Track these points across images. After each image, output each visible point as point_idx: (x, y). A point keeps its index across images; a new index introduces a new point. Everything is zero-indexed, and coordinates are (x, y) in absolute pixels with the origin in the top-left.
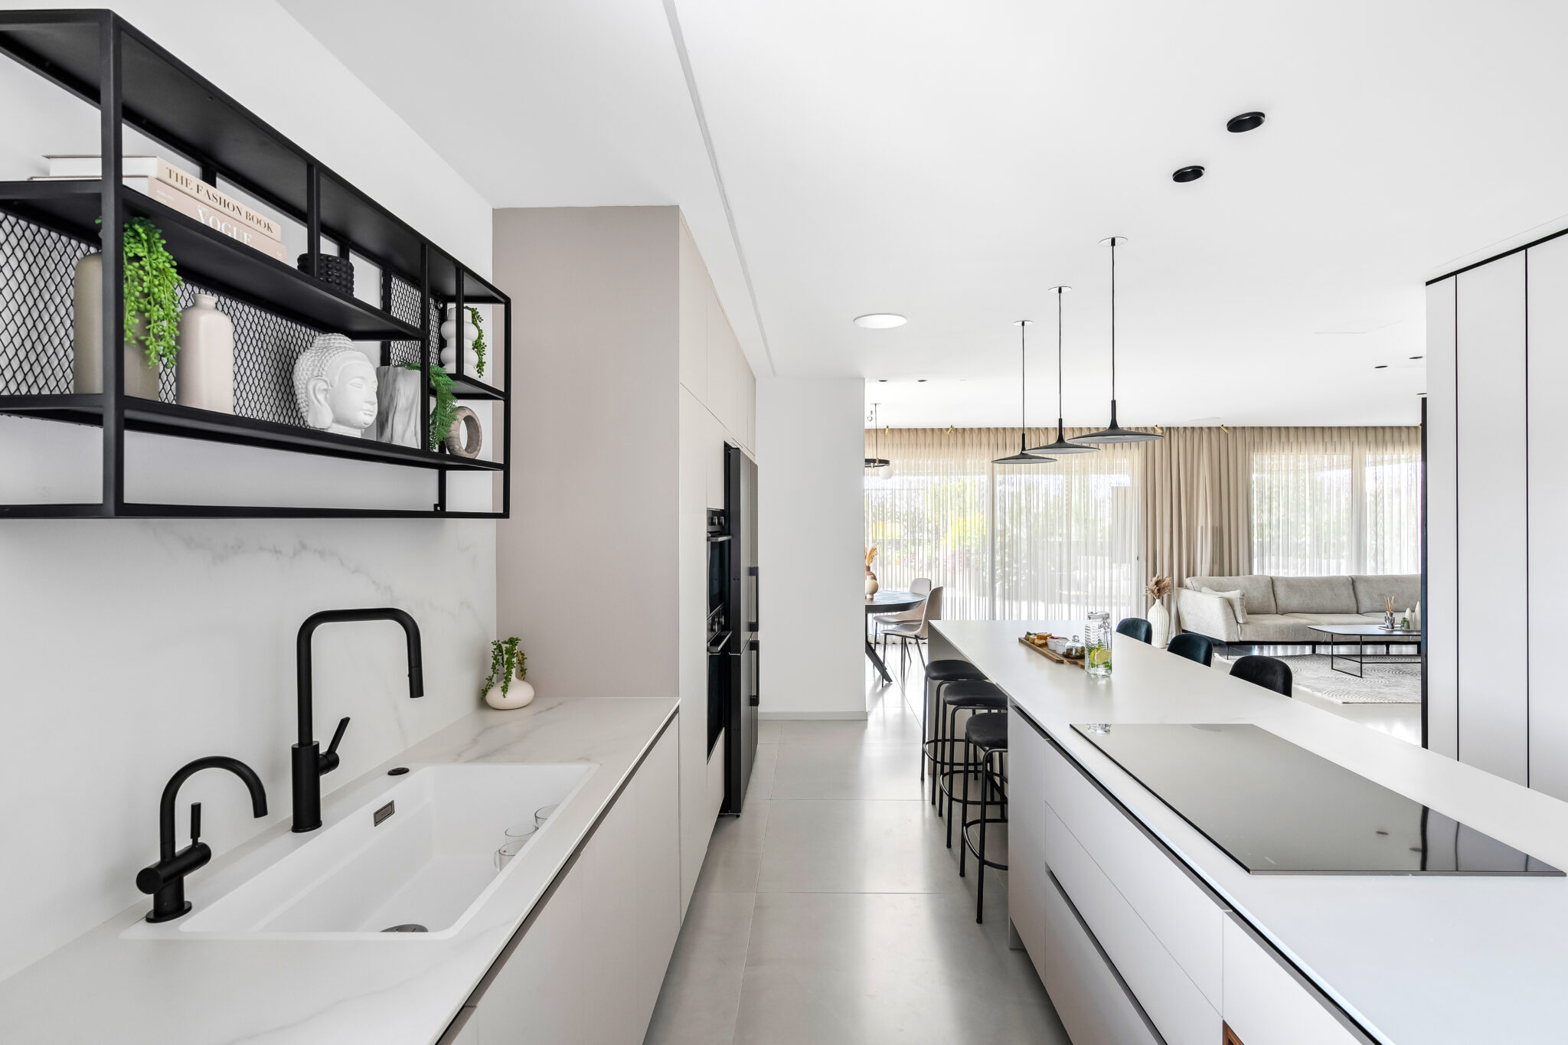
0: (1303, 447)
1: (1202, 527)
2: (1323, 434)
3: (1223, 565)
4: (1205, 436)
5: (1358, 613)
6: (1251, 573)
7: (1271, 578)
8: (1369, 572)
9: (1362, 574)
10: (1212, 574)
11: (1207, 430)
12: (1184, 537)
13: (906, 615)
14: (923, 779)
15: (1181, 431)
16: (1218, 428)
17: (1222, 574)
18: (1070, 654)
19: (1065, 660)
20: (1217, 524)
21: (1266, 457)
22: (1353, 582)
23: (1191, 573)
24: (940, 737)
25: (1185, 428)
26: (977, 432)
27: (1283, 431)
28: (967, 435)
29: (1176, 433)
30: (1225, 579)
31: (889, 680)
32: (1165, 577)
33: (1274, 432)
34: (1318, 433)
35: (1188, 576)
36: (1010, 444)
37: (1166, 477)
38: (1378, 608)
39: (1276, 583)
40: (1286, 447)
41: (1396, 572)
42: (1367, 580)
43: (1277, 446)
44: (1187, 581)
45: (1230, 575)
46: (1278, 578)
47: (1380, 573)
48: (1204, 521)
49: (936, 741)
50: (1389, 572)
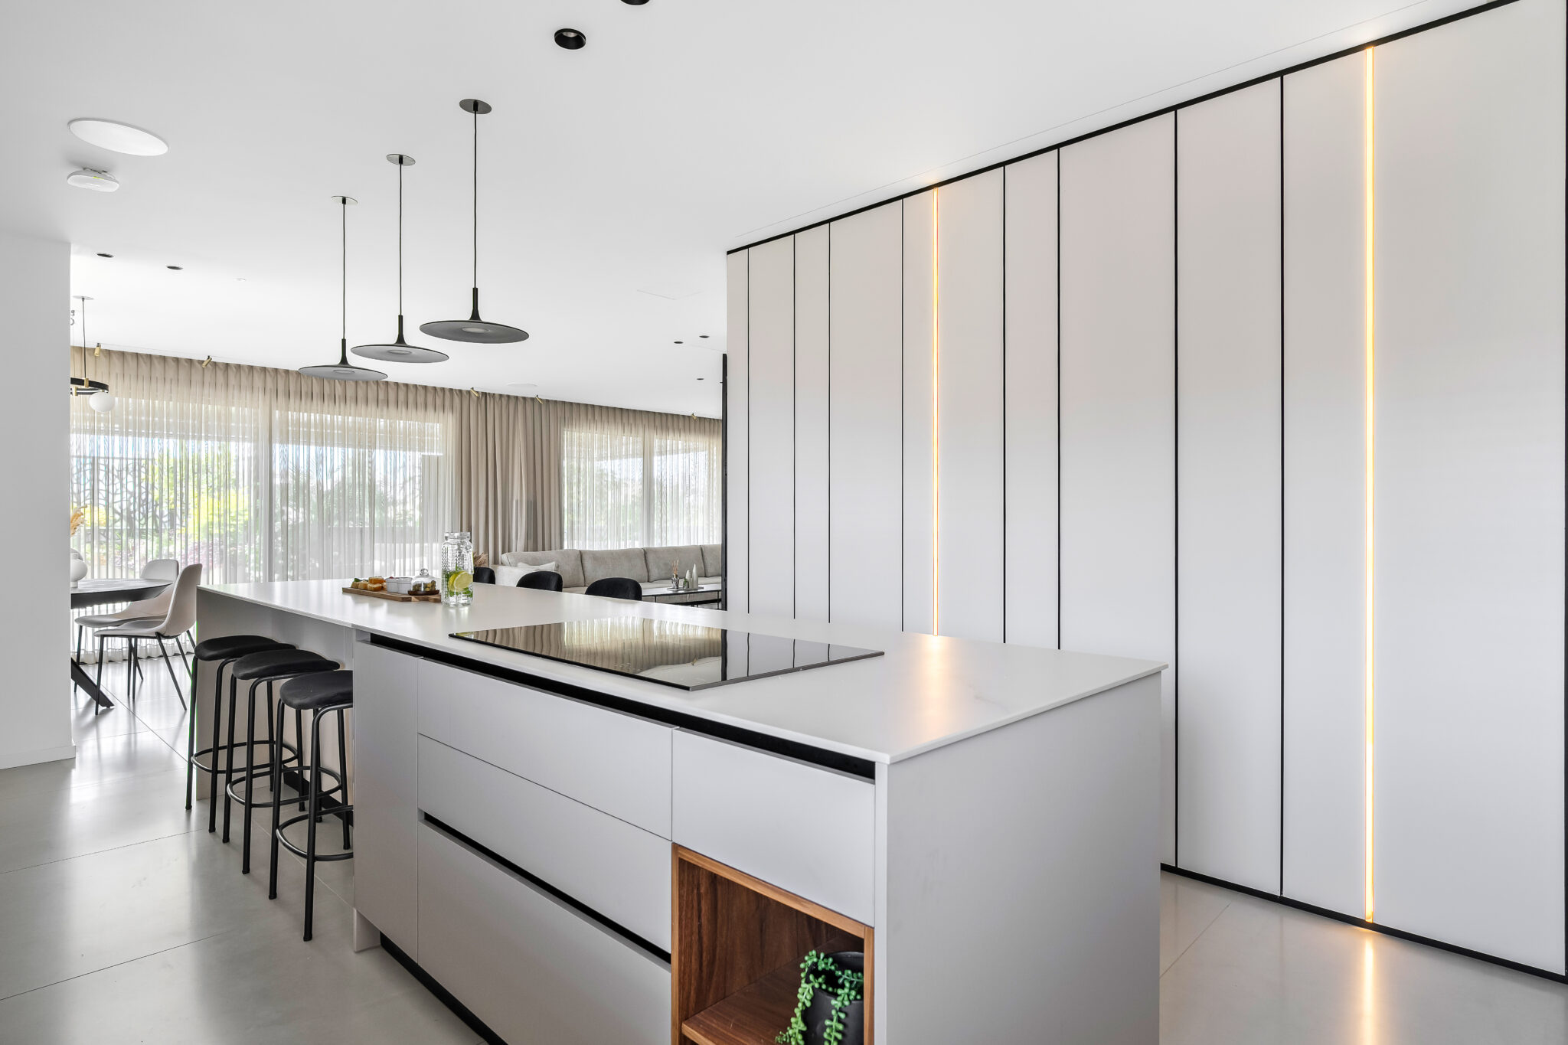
0: (606, 426)
1: (517, 502)
2: (622, 416)
3: (537, 539)
4: (520, 407)
5: (648, 581)
6: (561, 547)
7: (580, 552)
8: (656, 544)
9: (651, 546)
10: (526, 549)
11: (522, 400)
12: (498, 508)
13: (141, 607)
14: (189, 807)
15: (497, 399)
16: (533, 399)
17: (535, 549)
18: (418, 590)
19: (413, 598)
20: (532, 499)
21: (576, 435)
22: (645, 553)
23: (507, 548)
24: (223, 741)
25: (501, 396)
26: (247, 370)
27: (589, 408)
28: (232, 373)
29: (492, 399)
30: (539, 554)
31: (108, 704)
32: (480, 554)
33: (582, 408)
34: (618, 413)
35: (503, 553)
36: (295, 392)
37: (482, 443)
38: (664, 576)
39: (584, 556)
40: (592, 425)
41: (675, 545)
42: (655, 551)
43: (585, 424)
44: (504, 557)
45: (544, 550)
46: (586, 552)
47: (664, 546)
48: (519, 494)
49: (216, 749)
50: (669, 545)
